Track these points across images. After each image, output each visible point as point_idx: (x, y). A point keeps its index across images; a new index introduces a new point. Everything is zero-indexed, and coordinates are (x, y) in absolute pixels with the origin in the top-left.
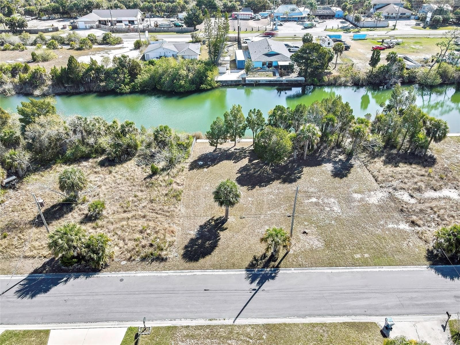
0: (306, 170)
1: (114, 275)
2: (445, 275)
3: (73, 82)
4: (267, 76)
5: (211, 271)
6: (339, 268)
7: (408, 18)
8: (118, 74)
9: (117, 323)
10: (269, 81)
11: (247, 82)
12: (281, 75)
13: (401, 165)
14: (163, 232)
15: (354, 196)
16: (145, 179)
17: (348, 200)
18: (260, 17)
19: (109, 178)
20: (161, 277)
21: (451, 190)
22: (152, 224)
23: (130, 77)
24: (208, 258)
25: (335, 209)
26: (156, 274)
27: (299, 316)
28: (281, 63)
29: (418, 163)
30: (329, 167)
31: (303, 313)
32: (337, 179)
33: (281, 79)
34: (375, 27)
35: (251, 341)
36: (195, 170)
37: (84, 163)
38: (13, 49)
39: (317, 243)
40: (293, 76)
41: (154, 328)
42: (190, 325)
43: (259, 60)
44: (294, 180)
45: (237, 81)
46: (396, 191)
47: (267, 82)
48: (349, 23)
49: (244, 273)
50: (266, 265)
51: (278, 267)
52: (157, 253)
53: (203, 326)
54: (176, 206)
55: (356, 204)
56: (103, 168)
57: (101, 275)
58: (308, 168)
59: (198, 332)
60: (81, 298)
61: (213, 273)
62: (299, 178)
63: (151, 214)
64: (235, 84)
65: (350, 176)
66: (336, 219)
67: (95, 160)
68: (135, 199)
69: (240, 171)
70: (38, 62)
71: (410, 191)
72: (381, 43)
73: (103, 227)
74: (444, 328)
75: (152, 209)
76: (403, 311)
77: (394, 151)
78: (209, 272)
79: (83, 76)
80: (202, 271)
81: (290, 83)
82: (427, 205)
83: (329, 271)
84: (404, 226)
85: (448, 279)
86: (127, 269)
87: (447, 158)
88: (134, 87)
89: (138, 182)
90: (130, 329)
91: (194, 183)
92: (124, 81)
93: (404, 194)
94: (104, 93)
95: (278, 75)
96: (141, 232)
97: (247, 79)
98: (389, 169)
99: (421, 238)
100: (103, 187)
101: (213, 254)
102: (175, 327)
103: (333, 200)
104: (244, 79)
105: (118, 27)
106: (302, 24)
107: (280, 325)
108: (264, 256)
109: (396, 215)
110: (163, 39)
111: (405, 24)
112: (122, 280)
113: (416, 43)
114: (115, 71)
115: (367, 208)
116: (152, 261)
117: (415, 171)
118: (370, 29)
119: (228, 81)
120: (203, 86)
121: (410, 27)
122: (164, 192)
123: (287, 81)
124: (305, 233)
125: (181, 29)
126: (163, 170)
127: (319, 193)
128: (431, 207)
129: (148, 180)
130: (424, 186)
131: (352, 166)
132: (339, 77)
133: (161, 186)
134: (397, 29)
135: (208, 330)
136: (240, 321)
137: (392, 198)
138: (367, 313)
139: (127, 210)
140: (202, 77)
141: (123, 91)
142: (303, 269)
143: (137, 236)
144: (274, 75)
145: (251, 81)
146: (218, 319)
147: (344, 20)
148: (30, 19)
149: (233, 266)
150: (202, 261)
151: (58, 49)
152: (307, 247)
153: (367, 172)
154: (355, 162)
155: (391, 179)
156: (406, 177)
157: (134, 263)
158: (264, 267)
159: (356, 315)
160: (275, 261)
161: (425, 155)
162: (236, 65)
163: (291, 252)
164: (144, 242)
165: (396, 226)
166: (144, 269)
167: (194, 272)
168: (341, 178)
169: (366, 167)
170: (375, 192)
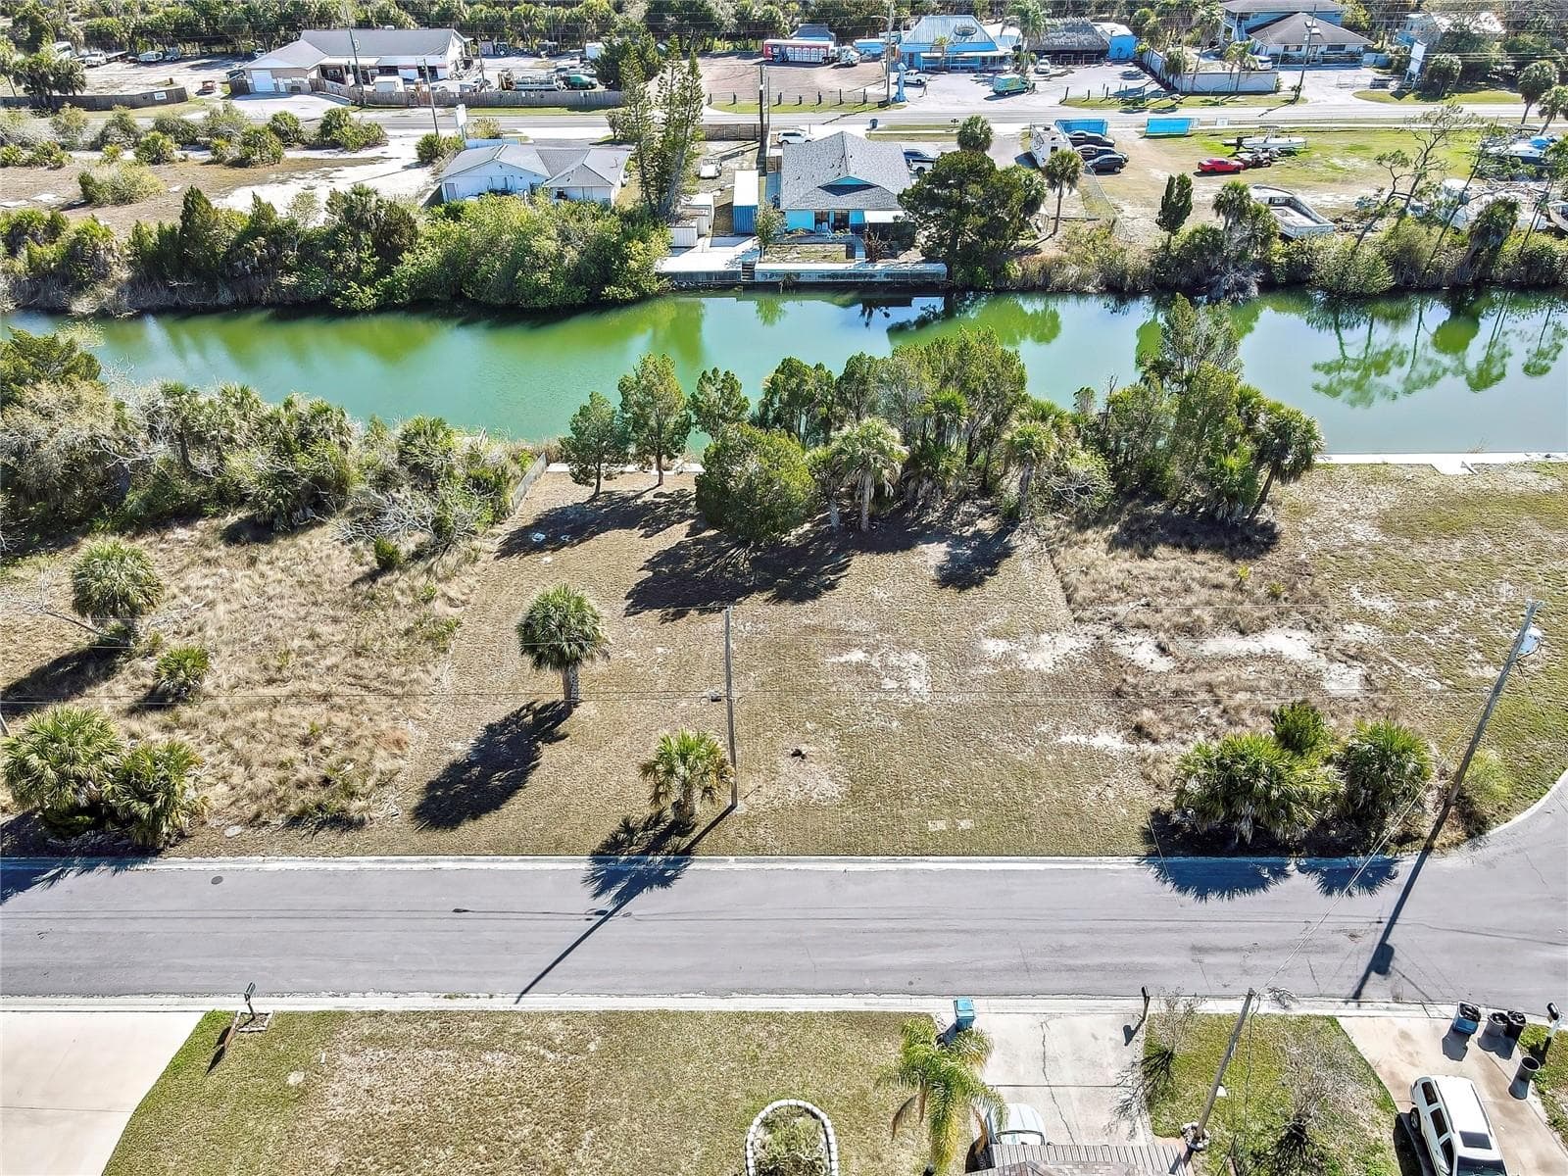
0: (859, 562)
1: (199, 865)
2: (1182, 886)
3: (196, 273)
4: (825, 257)
5: (487, 861)
6: (873, 858)
7: (1353, 61)
8: (339, 248)
9: (176, 999)
10: (829, 276)
11: (759, 278)
12: (872, 256)
13: (1161, 551)
14: (370, 743)
15: (985, 648)
16: (354, 583)
17: (963, 657)
18: (854, 55)
19: (244, 580)
20: (335, 873)
21: (1290, 633)
22: (341, 720)
23: (377, 258)
24: (487, 820)
25: (914, 684)
26: (322, 866)
27: (711, 993)
28: (873, 217)
29: (1215, 548)
30: (934, 554)
31: (723, 983)
32: (950, 592)
33: (870, 268)
34: (1231, 94)
35: (551, 1056)
36: (515, 559)
37: (178, 530)
38: (29, 163)
39: (825, 783)
40: (910, 261)
41: (278, 1015)
42: (386, 1009)
43: (803, 206)
44: (814, 595)
45: (725, 273)
46: (1121, 635)
47: (823, 277)
48: (1148, 78)
49: (583, 865)
50: (655, 847)
51: (688, 851)
52: (336, 804)
53: (424, 1013)
54: (430, 667)
55: (985, 670)
56: (233, 550)
57: (158, 865)
58: (866, 557)
59: (403, 1029)
60: (88, 927)
61: (492, 866)
62: (832, 586)
63: (347, 690)
64: (721, 284)
65: (992, 584)
66: (905, 717)
67: (215, 522)
68: (309, 644)
69: (651, 564)
70: (100, 205)
71: (1161, 634)
72: (1233, 149)
73: (196, 726)
74: (1129, 1034)
75: (355, 677)
76: (1023, 984)
77: (1157, 509)
78: (480, 864)
79: (229, 252)
80: (460, 860)
81: (898, 283)
82: (1201, 677)
83: (841, 867)
84: (1110, 741)
85: (1190, 897)
86: (238, 849)
87: (1316, 534)
88: (389, 291)
89: (332, 592)
90: (211, 1017)
91: (503, 597)
92: (358, 270)
93: (1140, 644)
94: (295, 309)
95: (860, 256)
96: (305, 742)
97: (758, 267)
98: (1120, 566)
99: (1147, 777)
100: (221, 608)
101: (505, 809)
102: (342, 1016)
103: (914, 657)
104: (748, 268)
105: (380, 90)
106: (990, 82)
107: (650, 1014)
108: (657, 819)
109: (1097, 707)
110: (519, 130)
111: (1335, 82)
112: (217, 881)
113: (1353, 149)
114: (330, 239)
115: (1012, 680)
116: (320, 827)
117: (1198, 572)
118: (1213, 98)
119: (697, 274)
120: (610, 290)
121: (1347, 93)
122: (403, 626)
123: (887, 275)
124: (798, 753)
125: (585, 96)
126: (417, 555)
127: (878, 636)
128: (1210, 685)
129: (364, 587)
130: (1209, 620)
131: (1007, 552)
132: (1060, 263)
133: (397, 605)
134: (1305, 101)
135: (434, 1025)
136: (534, 1002)
137: (1101, 653)
138: (915, 987)
139: (278, 676)
140: (608, 260)
141: (356, 303)
142: (764, 861)
143: (291, 752)
144: (850, 254)
145: (772, 275)
146: (473, 995)
147: (1134, 69)
148: (102, 59)
149: (558, 847)
150: (468, 828)
151: (173, 162)
152: (794, 794)
153: (1048, 572)
154: (1023, 543)
155: (1115, 595)
156: (1166, 591)
157: (264, 831)
158: (646, 853)
159: (878, 992)
160: (683, 834)
161: (1251, 522)
162: (732, 222)
163: (741, 808)
164: (304, 772)
165: (1083, 739)
166: (289, 850)
167: (435, 861)
168: (963, 588)
169: (1052, 557)
170: (1053, 635)
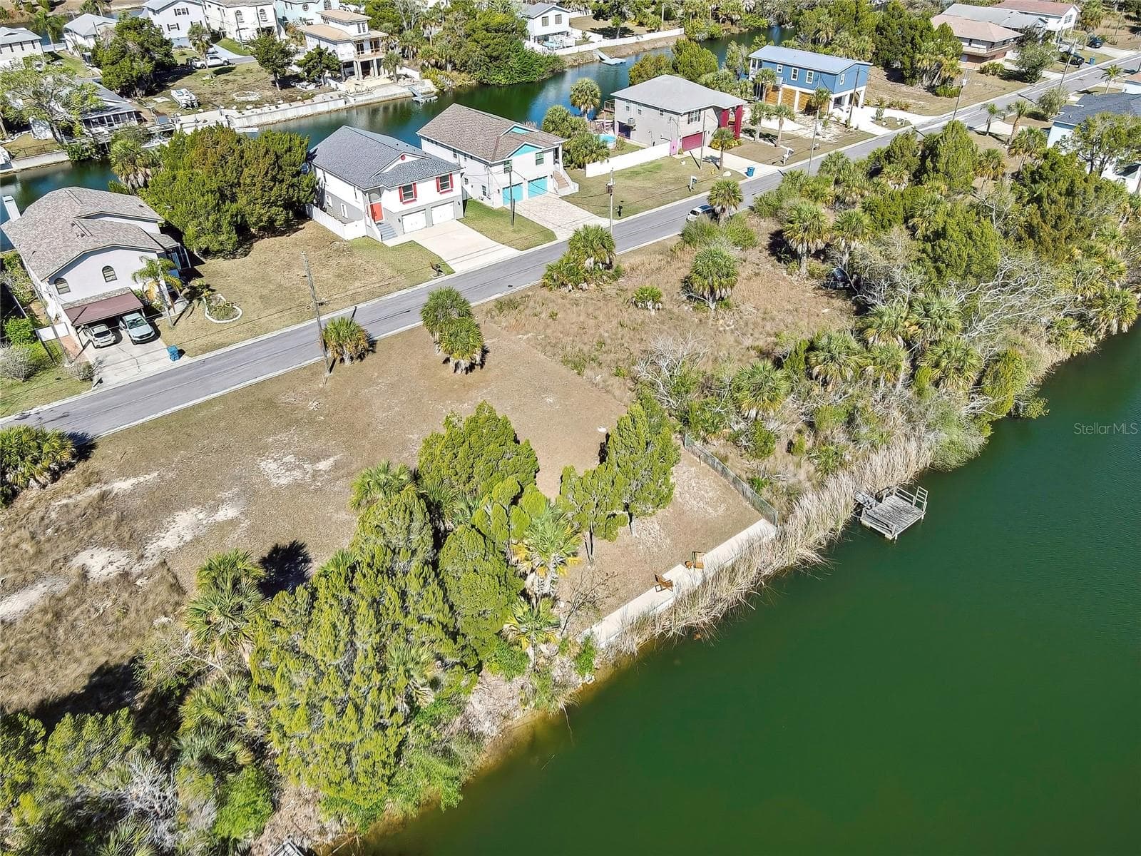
25: (273, 466)
55: (227, 495)
66: (267, 446)
82: (49, 559)
84: (122, 487)
103: (283, 481)
109: (135, 505)
137: (137, 546)
165: (142, 479)
168: (276, 550)
170: (182, 543)
